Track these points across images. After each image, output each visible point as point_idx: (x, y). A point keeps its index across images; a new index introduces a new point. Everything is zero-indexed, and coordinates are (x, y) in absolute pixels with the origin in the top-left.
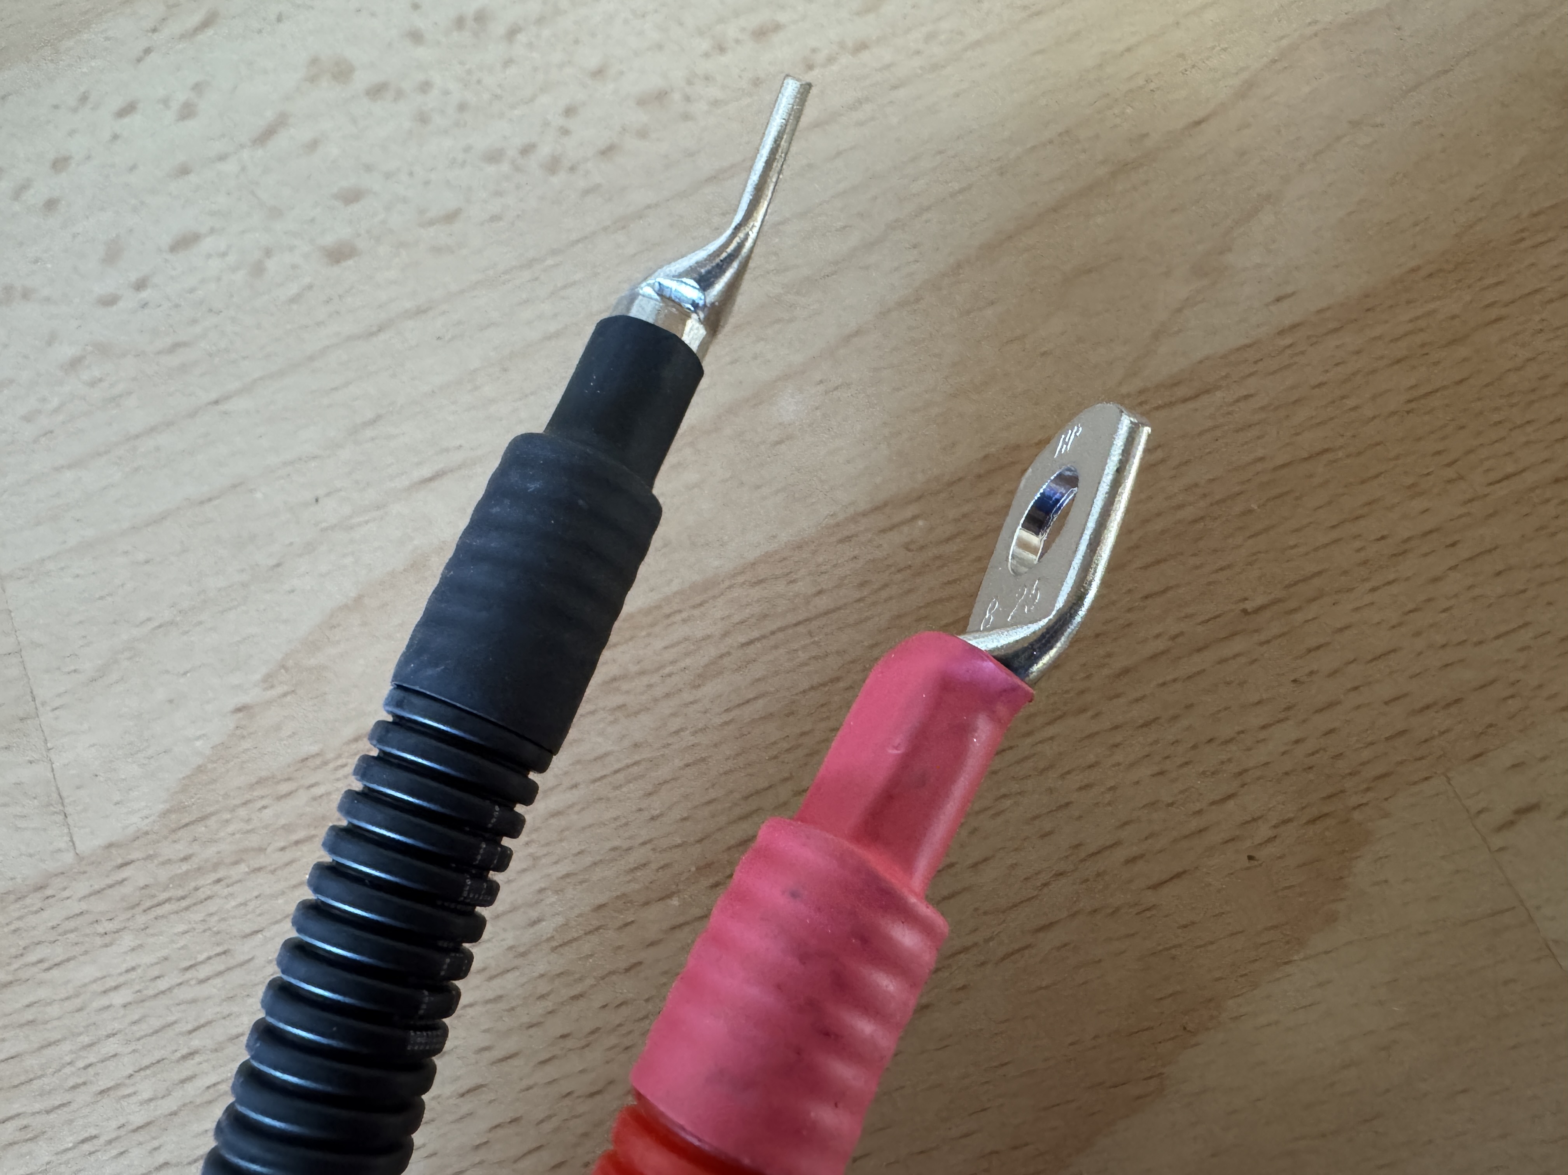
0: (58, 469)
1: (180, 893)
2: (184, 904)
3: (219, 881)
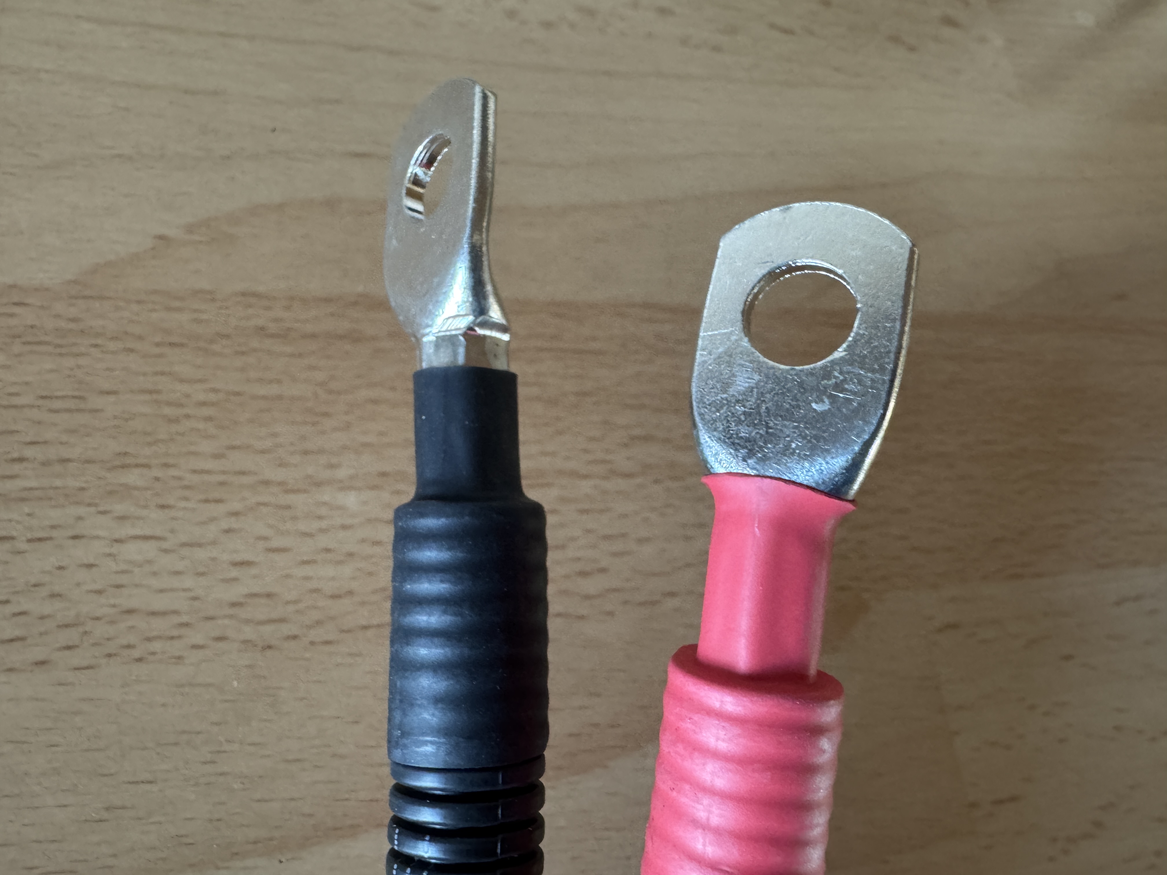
0: (79, 17)
1: (59, 341)
2: (58, 350)
3: (96, 346)
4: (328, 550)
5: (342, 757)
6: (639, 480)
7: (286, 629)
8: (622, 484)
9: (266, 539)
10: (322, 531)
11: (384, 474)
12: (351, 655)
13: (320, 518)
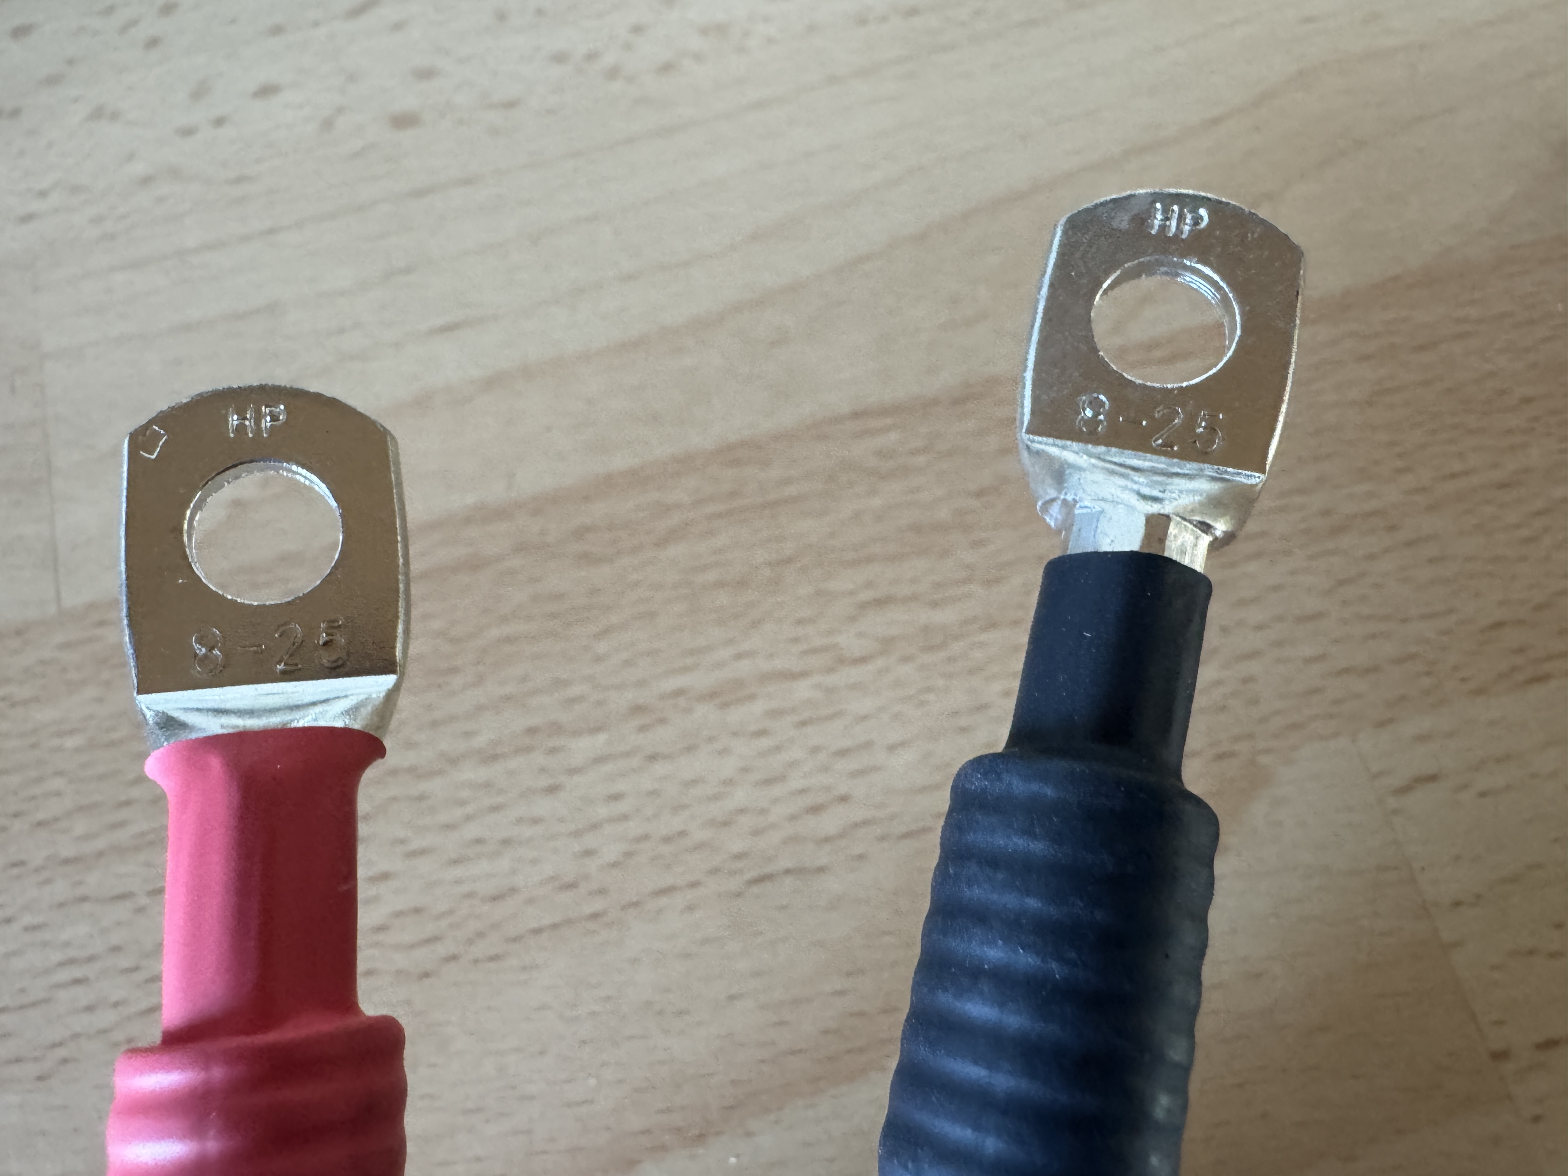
4: (479, 841)
5: (532, 1098)
6: (879, 663)
7: (442, 949)
8: (853, 674)
9: (402, 842)
10: (468, 818)
11: (532, 731)
12: (524, 968)
13: (462, 803)
